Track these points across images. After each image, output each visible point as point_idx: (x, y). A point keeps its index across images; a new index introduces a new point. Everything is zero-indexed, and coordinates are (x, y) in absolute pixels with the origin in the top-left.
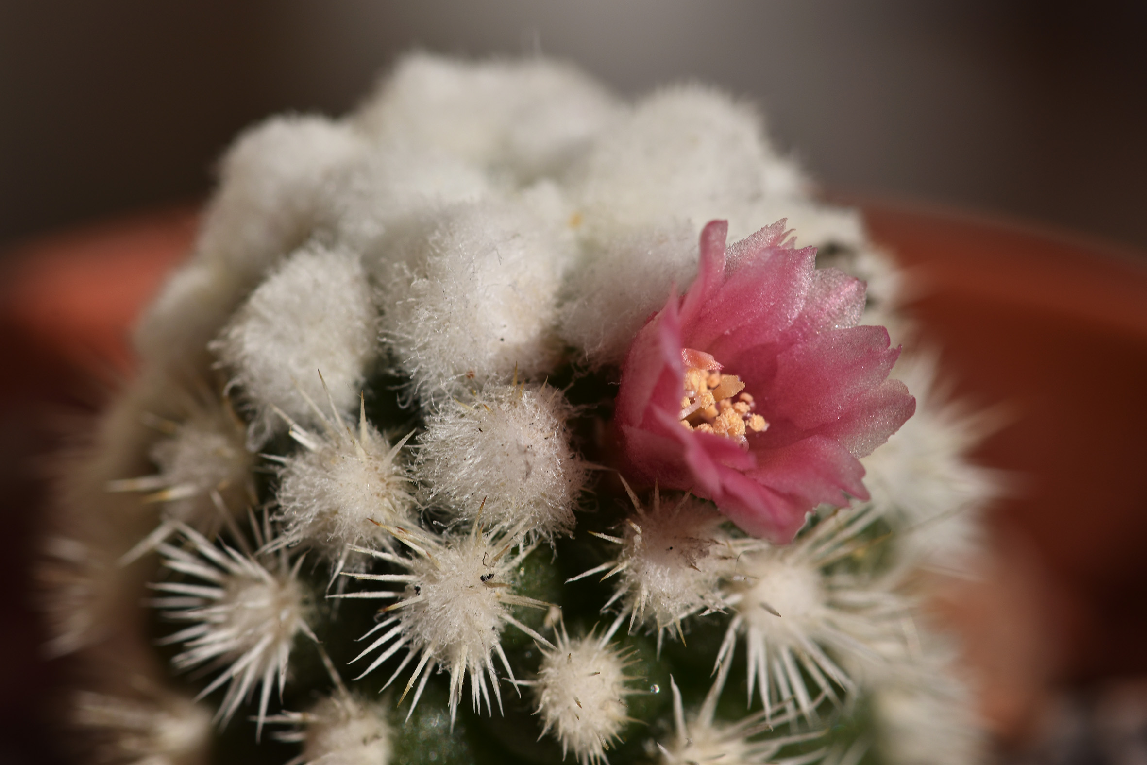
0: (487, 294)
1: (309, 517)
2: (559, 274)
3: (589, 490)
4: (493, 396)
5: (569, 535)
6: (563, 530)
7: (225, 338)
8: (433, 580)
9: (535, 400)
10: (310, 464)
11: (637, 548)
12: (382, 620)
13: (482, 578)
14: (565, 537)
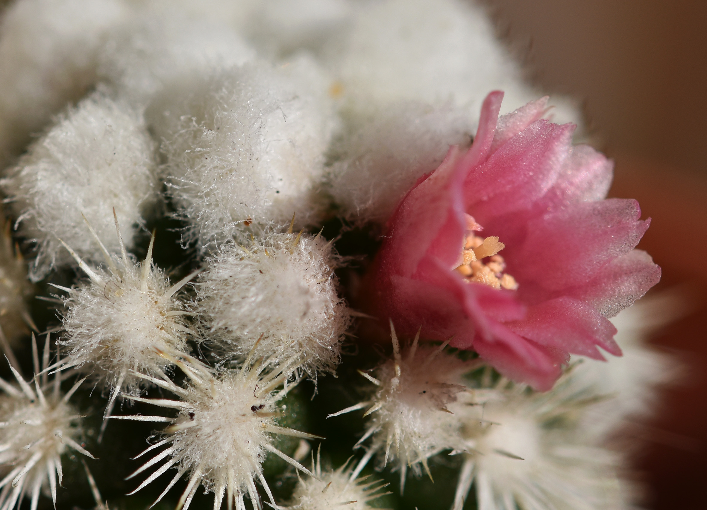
0: (268, 149)
1: (95, 342)
2: (328, 137)
3: (350, 334)
4: (272, 242)
5: (333, 374)
6: (327, 369)
7: (16, 175)
8: (205, 407)
9: (311, 247)
10: (94, 295)
11: (393, 389)
12: (153, 442)
13: (254, 408)
14: (329, 375)
